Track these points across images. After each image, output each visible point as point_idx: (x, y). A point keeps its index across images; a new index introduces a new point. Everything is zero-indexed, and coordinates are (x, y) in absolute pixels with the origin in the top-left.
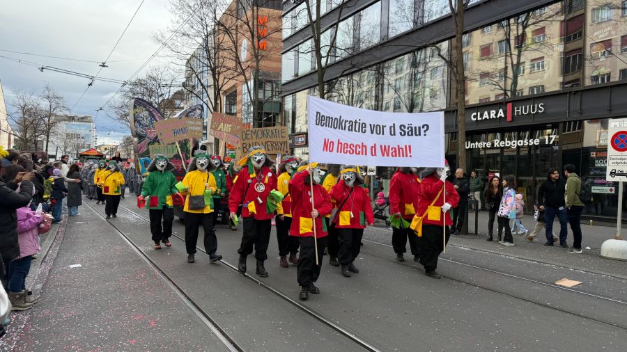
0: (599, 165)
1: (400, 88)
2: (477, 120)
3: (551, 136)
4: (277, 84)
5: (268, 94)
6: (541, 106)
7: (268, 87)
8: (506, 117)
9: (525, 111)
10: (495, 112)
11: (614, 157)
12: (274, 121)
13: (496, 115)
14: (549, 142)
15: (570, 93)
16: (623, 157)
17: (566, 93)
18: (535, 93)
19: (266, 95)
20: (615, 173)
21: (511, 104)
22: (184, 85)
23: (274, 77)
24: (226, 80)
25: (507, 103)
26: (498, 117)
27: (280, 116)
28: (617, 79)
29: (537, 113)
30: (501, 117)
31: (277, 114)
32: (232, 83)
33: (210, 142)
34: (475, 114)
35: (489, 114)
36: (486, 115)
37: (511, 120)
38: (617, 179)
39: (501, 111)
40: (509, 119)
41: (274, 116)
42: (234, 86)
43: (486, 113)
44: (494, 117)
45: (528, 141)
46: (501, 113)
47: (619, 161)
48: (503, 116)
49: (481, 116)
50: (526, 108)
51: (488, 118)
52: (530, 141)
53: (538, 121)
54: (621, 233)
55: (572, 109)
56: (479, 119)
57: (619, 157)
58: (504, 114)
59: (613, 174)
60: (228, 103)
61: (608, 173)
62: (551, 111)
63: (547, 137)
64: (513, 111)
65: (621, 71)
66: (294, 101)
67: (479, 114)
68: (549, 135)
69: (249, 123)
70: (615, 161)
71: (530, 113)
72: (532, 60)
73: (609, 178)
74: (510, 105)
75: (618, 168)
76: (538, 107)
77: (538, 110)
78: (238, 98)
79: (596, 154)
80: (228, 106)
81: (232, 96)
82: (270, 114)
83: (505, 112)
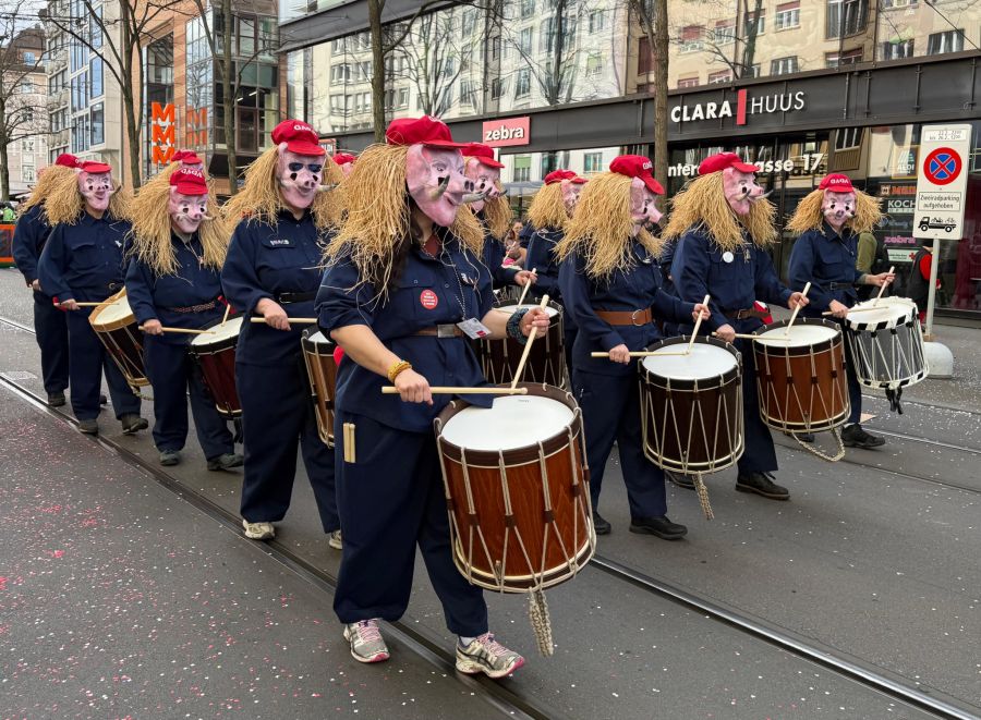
0: (894, 211)
1: (530, 50)
2: (681, 121)
3: (814, 156)
4: (266, 24)
5: (248, 47)
6: (800, 96)
7: (247, 29)
8: (734, 116)
9: (771, 107)
10: (714, 105)
11: (927, 195)
12: (262, 105)
13: (717, 112)
14: (810, 166)
15: (851, 73)
16: (943, 195)
17: (845, 74)
18: (790, 71)
19: (242, 47)
20: (927, 223)
21: (745, 91)
22: (43, 14)
23: (261, 9)
24: (153, 10)
25: (738, 88)
26: (721, 115)
27: (274, 96)
28: (924, 53)
29: (792, 110)
30: (725, 116)
31: (268, 91)
32: (164, 16)
33: (110, 147)
34: (678, 108)
35: (704, 110)
36: (698, 113)
37: (744, 122)
38: (930, 234)
39: (726, 104)
40: (741, 120)
41: (262, 96)
42: (167, 23)
43: (699, 107)
44: (714, 116)
45: (773, 164)
46: (726, 110)
47: (937, 202)
48: (730, 114)
49: (690, 113)
50: (772, 101)
51: (702, 117)
52: (777, 164)
53: (791, 125)
54: (933, 332)
55: (852, 105)
56: (686, 119)
57: (937, 195)
58: (732, 111)
59: (924, 224)
60: (152, 61)
61: (916, 223)
62: (816, 106)
63: (807, 157)
64: (749, 104)
65: (931, 36)
66: (308, 64)
67: (685, 108)
68: (811, 153)
69: (204, 109)
70: (928, 202)
71: (778, 111)
72: (780, 7)
73: (918, 233)
74: (743, 93)
75: (933, 216)
76: (793, 97)
77: (793, 105)
78: (177, 52)
79: (891, 190)
80: (152, 68)
81: (163, 47)
82: (253, 89)
83: (733, 107)
